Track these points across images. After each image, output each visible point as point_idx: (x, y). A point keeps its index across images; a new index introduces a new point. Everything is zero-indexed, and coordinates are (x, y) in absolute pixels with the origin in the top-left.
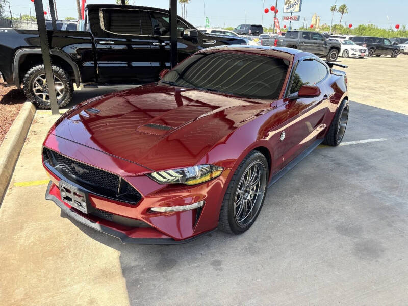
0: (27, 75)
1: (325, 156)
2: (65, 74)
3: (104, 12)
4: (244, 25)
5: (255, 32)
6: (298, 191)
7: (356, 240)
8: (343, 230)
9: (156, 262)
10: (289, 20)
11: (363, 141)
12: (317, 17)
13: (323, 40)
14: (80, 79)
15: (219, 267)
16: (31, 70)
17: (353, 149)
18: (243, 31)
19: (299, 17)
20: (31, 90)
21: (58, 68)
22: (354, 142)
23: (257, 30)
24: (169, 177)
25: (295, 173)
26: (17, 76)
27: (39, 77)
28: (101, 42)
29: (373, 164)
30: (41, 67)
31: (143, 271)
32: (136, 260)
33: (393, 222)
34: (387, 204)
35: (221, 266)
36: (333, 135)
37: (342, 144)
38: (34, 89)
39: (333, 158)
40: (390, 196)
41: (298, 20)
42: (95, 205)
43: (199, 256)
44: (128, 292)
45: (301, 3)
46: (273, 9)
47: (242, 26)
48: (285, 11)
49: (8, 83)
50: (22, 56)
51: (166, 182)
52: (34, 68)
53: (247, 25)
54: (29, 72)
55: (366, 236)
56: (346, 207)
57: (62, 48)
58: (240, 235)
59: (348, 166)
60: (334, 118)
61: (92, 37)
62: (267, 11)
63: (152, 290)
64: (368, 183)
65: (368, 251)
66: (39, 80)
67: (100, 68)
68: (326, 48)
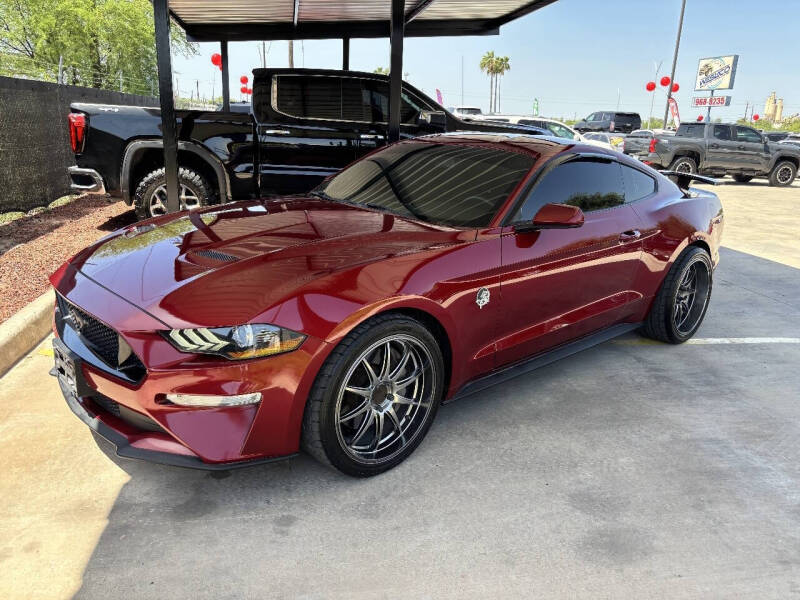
0: (142, 184)
1: (639, 360)
2: (204, 183)
3: (281, 81)
4: (601, 113)
5: (624, 127)
6: (536, 417)
7: (600, 524)
8: (584, 501)
9: (180, 502)
10: (708, 105)
11: (748, 340)
12: (778, 101)
13: (760, 142)
14: (229, 194)
15: (285, 529)
16: (150, 176)
17: (716, 353)
18: (598, 124)
19: (729, 98)
20: (147, 210)
21: (193, 174)
22: (727, 341)
23: (627, 122)
24: (202, 342)
25: (553, 384)
26: (127, 183)
27: (161, 188)
28: (268, 132)
29: (742, 386)
30: (160, 171)
31: (146, 514)
32: (147, 494)
33: (710, 502)
34: (722, 466)
35: (291, 528)
36: (662, 318)
37: (692, 341)
38: (152, 208)
39: (657, 366)
40: (738, 452)
41: (728, 104)
42: (96, 387)
43: (261, 504)
44: (100, 543)
45: (734, 72)
46: (665, 82)
47: (598, 116)
48: (698, 87)
49: (113, 196)
50: (138, 152)
51: (196, 350)
52: (155, 172)
53: (608, 114)
54: (146, 179)
55: (627, 519)
56: (622, 460)
57: (203, 141)
58: (362, 481)
59: (680, 384)
60: (664, 281)
61: (254, 121)
62: (651, 87)
63: (141, 547)
64: (704, 421)
65: (613, 547)
66: (161, 194)
67: (263, 175)
68: (768, 159)
